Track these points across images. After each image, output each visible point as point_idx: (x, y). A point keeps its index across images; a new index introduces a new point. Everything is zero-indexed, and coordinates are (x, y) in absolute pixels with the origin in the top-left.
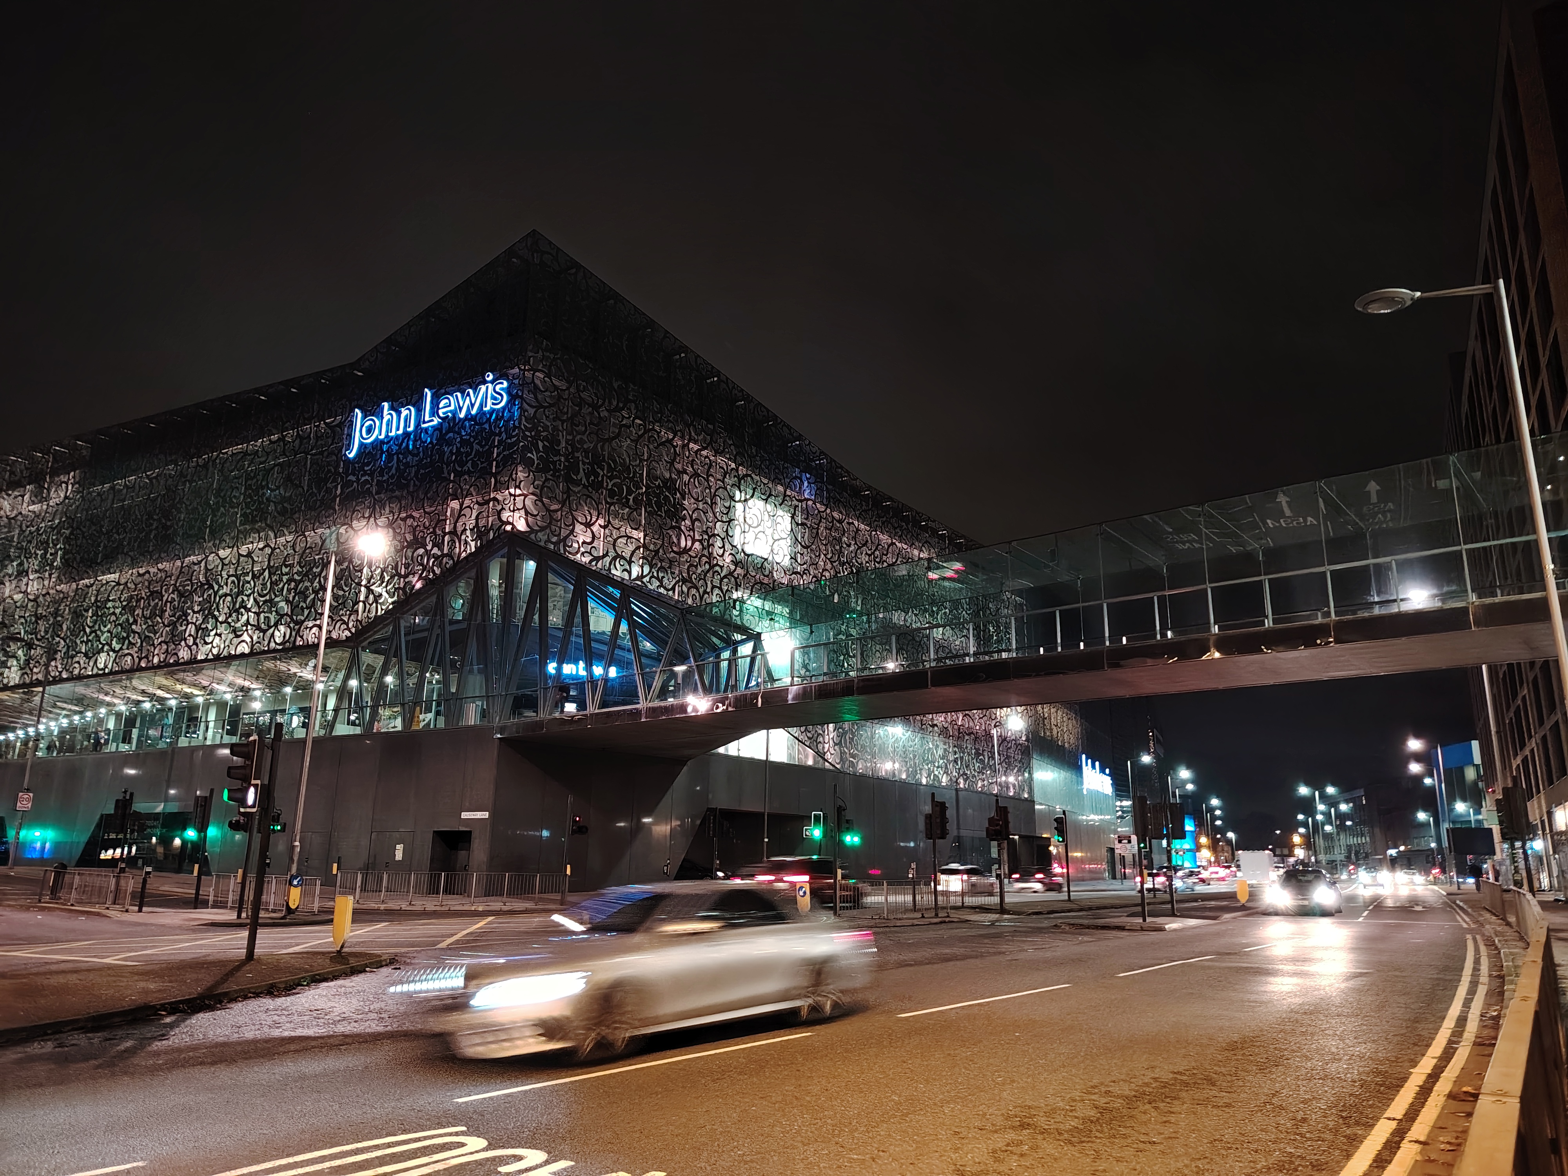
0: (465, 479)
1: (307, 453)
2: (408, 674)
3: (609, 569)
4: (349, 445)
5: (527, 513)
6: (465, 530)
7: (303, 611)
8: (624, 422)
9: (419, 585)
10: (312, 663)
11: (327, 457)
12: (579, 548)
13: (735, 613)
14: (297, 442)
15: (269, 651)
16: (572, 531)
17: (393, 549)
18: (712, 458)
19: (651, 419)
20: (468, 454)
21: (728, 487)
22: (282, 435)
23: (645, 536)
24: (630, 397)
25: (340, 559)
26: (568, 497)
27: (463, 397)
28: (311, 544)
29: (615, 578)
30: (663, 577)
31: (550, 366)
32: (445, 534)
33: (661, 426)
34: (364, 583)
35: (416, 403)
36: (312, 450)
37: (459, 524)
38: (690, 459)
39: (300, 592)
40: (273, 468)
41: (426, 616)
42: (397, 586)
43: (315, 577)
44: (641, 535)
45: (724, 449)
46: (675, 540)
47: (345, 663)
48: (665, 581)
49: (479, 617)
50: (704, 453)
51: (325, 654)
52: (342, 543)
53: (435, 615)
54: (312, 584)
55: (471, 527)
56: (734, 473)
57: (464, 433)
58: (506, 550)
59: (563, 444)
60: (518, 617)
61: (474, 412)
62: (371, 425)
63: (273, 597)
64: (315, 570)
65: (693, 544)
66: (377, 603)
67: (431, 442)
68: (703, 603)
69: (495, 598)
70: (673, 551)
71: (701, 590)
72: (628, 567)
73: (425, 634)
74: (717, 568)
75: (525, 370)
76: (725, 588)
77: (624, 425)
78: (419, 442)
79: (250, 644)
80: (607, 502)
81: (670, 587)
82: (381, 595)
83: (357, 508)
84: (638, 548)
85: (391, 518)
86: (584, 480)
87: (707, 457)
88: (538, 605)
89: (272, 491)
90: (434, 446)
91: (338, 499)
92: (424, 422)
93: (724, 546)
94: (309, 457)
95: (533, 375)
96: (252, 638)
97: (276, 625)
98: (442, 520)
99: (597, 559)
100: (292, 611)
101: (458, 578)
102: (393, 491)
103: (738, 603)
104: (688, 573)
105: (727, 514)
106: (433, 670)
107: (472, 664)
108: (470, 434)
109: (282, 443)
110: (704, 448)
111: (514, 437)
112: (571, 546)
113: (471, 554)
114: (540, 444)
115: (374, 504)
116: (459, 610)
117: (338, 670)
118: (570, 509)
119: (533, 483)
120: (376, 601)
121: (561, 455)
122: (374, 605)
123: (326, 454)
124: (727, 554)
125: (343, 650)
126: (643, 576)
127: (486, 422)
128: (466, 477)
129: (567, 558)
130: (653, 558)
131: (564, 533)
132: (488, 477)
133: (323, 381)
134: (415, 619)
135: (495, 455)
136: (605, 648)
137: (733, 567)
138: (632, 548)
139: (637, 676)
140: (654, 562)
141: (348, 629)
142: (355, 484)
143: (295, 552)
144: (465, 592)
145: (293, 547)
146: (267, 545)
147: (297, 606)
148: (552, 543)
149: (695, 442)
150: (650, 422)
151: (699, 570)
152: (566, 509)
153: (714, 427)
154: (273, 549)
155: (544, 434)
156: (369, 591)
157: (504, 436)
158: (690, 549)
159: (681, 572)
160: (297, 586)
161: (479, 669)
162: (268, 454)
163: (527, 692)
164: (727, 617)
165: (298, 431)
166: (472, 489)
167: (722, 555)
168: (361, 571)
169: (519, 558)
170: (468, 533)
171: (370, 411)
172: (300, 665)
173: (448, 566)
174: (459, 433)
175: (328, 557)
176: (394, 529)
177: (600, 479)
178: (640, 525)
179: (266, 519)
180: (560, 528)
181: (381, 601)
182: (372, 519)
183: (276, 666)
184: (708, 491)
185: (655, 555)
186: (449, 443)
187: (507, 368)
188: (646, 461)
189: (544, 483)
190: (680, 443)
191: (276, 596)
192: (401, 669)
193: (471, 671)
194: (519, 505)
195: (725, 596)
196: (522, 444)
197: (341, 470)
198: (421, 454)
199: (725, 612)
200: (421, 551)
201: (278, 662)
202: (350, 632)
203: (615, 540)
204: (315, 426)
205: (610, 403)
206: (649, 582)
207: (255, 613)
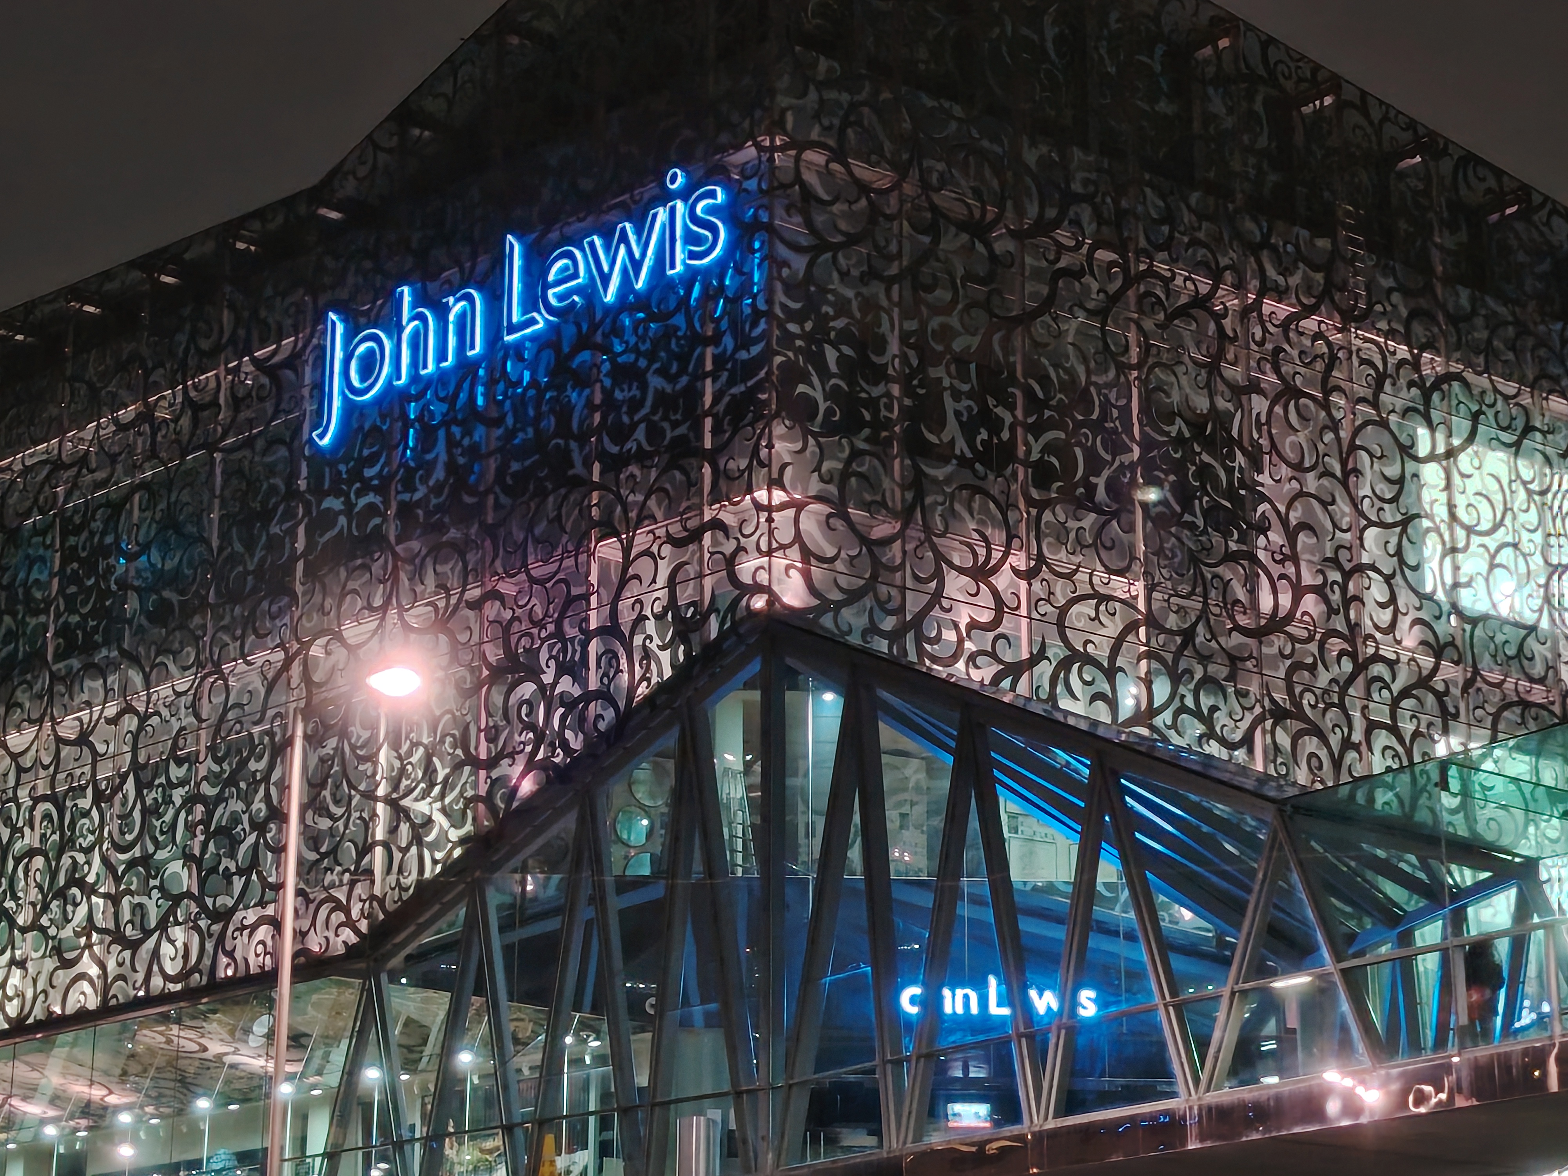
0: (632, 476)
1: (211, 447)
2: (516, 1041)
3: (1053, 698)
4: (319, 413)
5: (807, 554)
6: (642, 619)
7: (230, 883)
8: (1062, 264)
9: (527, 787)
10: (260, 1027)
11: (265, 452)
12: (960, 641)
13: (1448, 801)
14: (185, 422)
15: (149, 1001)
16: (937, 596)
17: (451, 691)
18: (1336, 337)
19: (1143, 243)
20: (635, 405)
21: (1393, 418)
22: (146, 404)
23: (1150, 589)
24: (1077, 187)
25: (316, 730)
26: (919, 497)
27: (607, 247)
28: (240, 693)
29: (1071, 721)
30: (1214, 709)
31: (842, 132)
32: (588, 635)
33: (1173, 261)
34: (381, 792)
35: (486, 275)
36: (224, 437)
37: (624, 605)
38: (1269, 346)
39: (220, 830)
40: (127, 498)
41: (553, 869)
42: (469, 793)
43: (254, 784)
44: (1139, 588)
45: (1370, 306)
46: (1241, 594)
47: (347, 1021)
48: (1221, 719)
49: (698, 866)
50: (1310, 324)
51: (295, 997)
52: (320, 685)
53: (577, 865)
54: (248, 804)
55: (657, 608)
56: (1407, 373)
57: (619, 348)
58: (755, 667)
59: (894, 347)
60: (802, 858)
61: (640, 285)
62: (371, 352)
63: (151, 849)
64: (253, 765)
65: (1296, 601)
66: (420, 843)
67: (534, 383)
68: (1345, 778)
69: (734, 806)
70: (1237, 628)
71: (1335, 740)
72: (1106, 688)
73: (552, 924)
74: (1378, 669)
75: (773, 149)
76: (1408, 727)
77: (1066, 272)
78: (501, 386)
79: (99, 983)
80: (1030, 502)
81: (1237, 736)
82: (429, 821)
83: (351, 585)
84: (1131, 627)
85: (441, 604)
86: (961, 446)
87: (1318, 336)
88: (857, 818)
89: (131, 557)
90: (541, 392)
91: (300, 565)
92: (512, 329)
93: (1393, 599)
94: (217, 456)
95: (798, 159)
96: (102, 966)
97: (163, 925)
98: (580, 597)
99: (1015, 670)
100: (202, 883)
101: (630, 756)
102: (441, 528)
103: (1453, 771)
104: (1290, 691)
105: (1394, 500)
106: (584, 1025)
107: (686, 1002)
108: (636, 350)
109: (146, 428)
110: (1308, 311)
111: (756, 341)
112: (938, 639)
113: (663, 687)
114: (831, 355)
115: (395, 568)
116: (642, 849)
117: (330, 1040)
118: (927, 529)
119: (818, 469)
120: (417, 839)
121: (888, 379)
122: (414, 850)
123: (260, 444)
124: (1404, 623)
125: (339, 984)
126: (1152, 712)
127: (677, 309)
128: (634, 469)
129: (929, 676)
130: (1178, 654)
131: (914, 603)
132: (694, 462)
133: (241, 246)
134: (523, 883)
135: (708, 400)
136: (1059, 933)
137: (1427, 662)
138: (1113, 627)
139: (1162, 1012)
140: (1182, 665)
141: (350, 923)
142: (342, 521)
143: (200, 720)
144: (653, 797)
145: (194, 709)
146: (128, 709)
147: (214, 870)
148: (883, 634)
149: (1281, 295)
150: (1139, 252)
151: (1323, 678)
152: (915, 533)
153: (1334, 243)
154: (143, 719)
155: (839, 323)
156: (399, 812)
157: (728, 341)
158: (1290, 617)
159: (1267, 689)
160: (210, 814)
161: (707, 1015)
162: (113, 459)
163: (847, 1074)
164: (1422, 816)
165: (185, 388)
166: (652, 503)
167: (1392, 626)
168: (372, 758)
169: (794, 687)
170: (650, 626)
171: (367, 313)
172: (232, 1033)
173: (602, 726)
174: (607, 349)
175: (284, 727)
176: (451, 635)
177: (1005, 435)
178: (1133, 558)
179: (120, 639)
180: (903, 589)
181: (429, 839)
182: (393, 612)
183: (169, 1041)
184: (1329, 437)
185: (1184, 646)
186: (582, 380)
187: (723, 149)
188: (1139, 366)
189: (848, 462)
190: (1233, 303)
191: (158, 846)
192: (496, 1026)
193: (686, 1023)
194: (785, 535)
195: (1409, 753)
196: (778, 359)
197: (302, 484)
198: (510, 421)
199: (1415, 799)
200: (528, 689)
201: (175, 1029)
202: (357, 932)
203: (1063, 611)
204: (228, 371)
205: (1021, 213)
206: (1174, 726)
207: (106, 896)
